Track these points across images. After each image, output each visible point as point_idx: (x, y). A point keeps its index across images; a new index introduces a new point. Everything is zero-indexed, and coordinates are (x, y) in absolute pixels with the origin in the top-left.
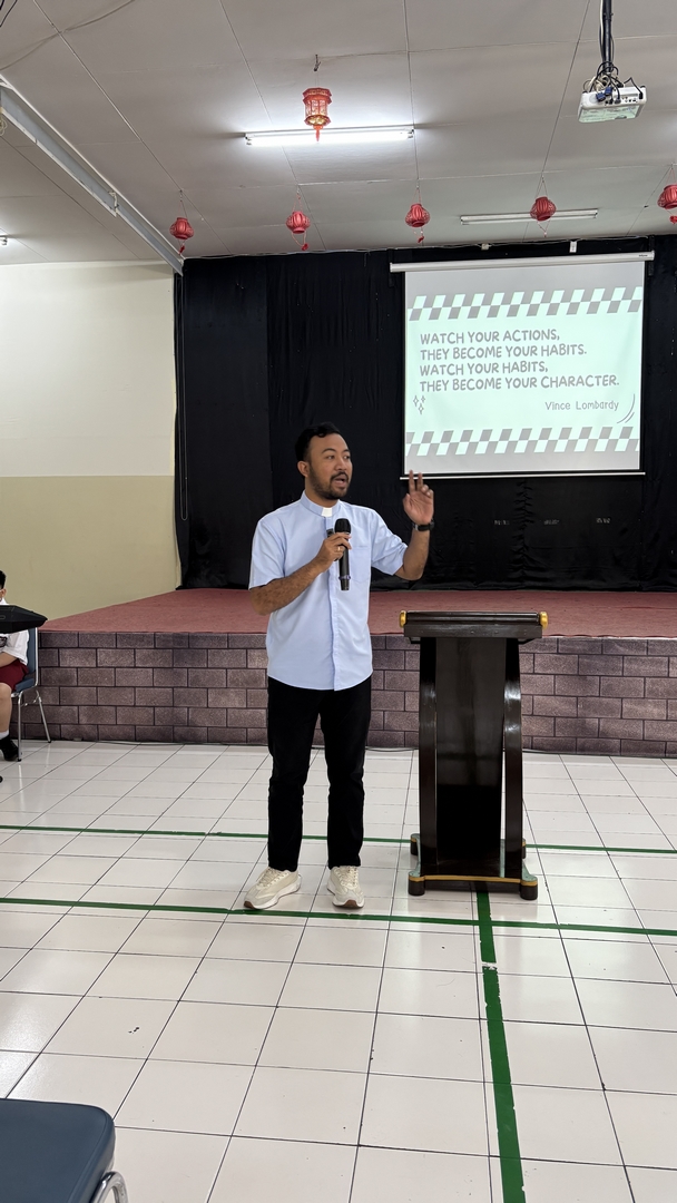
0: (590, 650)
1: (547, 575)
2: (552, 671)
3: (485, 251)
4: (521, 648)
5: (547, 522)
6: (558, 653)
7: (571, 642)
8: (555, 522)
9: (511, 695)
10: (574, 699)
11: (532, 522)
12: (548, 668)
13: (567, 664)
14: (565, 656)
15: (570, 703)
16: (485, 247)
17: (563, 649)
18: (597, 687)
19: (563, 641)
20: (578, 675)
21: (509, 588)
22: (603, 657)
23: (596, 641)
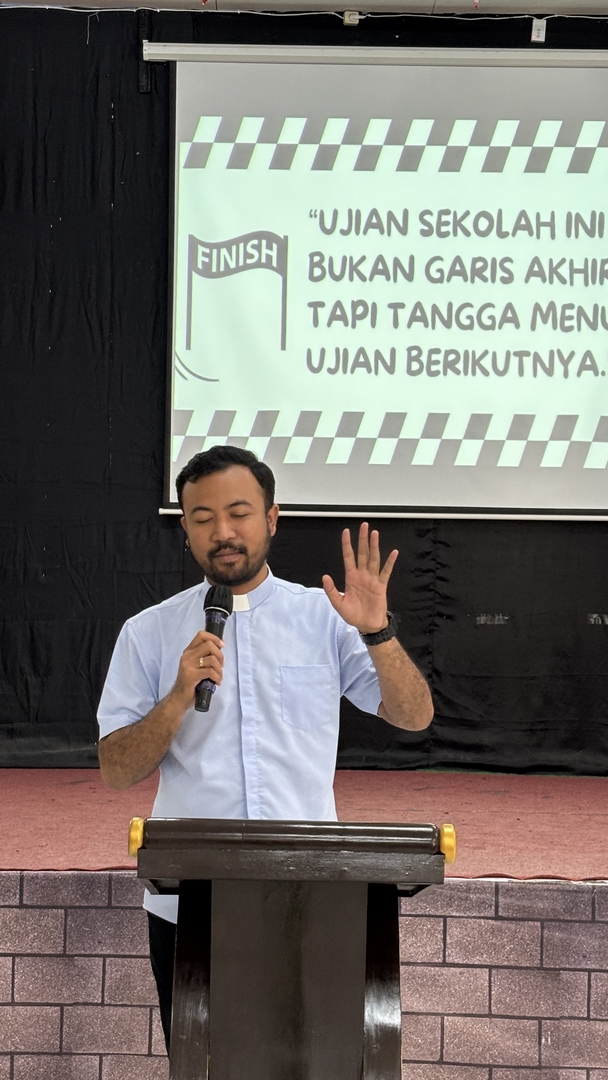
0: (567, 910)
1: (485, 737)
2: (485, 959)
3: (351, 27)
4: (405, 905)
5: (482, 620)
6: (497, 918)
7: (524, 891)
8: (500, 620)
9: (380, 1014)
10: (532, 1025)
11: (450, 617)
12: (476, 951)
13: (515, 943)
14: (512, 926)
15: (525, 1033)
16: (351, 19)
17: (508, 907)
18: (581, 996)
19: (509, 890)
20: (541, 968)
21: (401, 766)
22: (595, 929)
23: (579, 891)
